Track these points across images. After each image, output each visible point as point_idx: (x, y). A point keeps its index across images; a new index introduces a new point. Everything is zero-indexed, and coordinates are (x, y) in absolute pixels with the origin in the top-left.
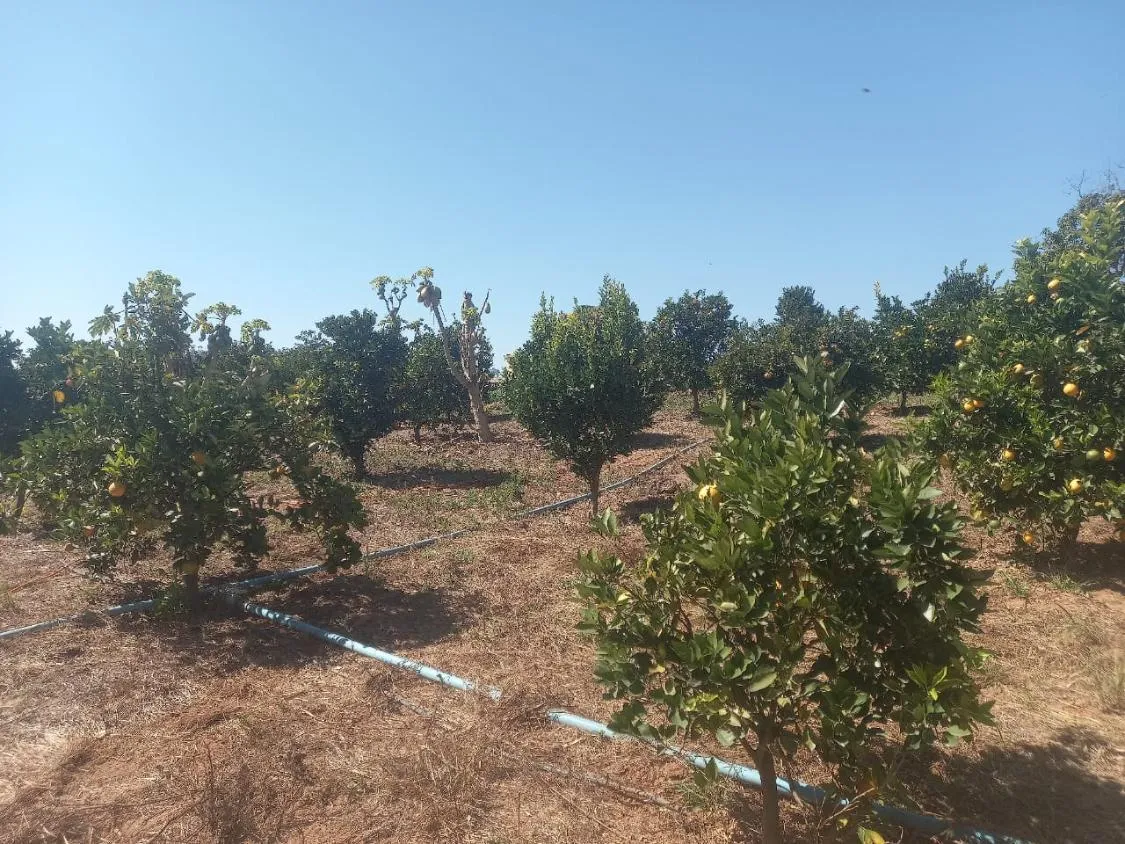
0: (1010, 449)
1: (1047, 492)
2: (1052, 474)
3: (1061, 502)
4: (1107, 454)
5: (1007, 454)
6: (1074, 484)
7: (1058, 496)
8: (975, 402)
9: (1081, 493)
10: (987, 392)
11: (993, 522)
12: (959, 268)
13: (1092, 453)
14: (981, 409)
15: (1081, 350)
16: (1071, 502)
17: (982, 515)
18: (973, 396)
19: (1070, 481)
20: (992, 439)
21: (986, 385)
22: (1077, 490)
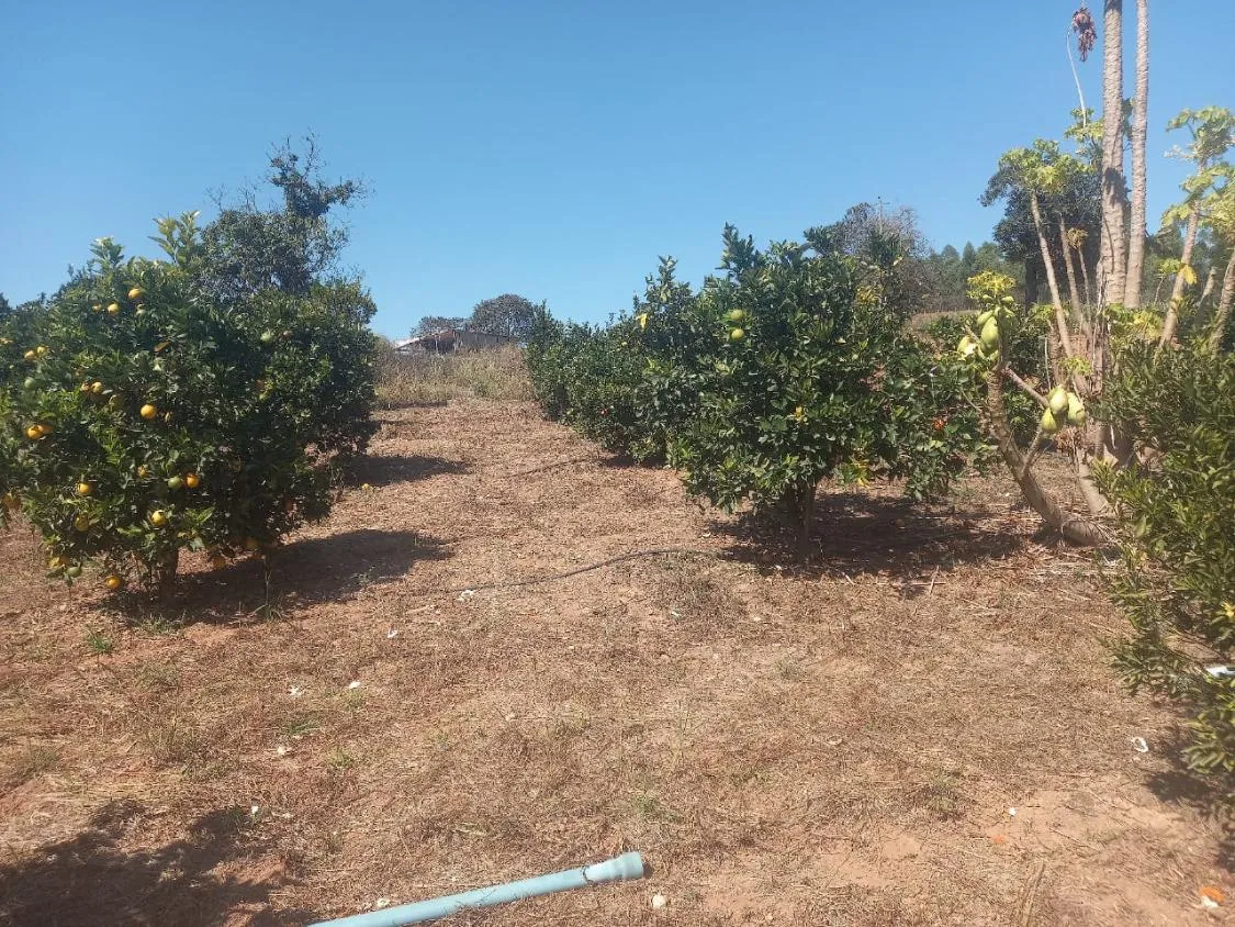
0: (86, 482)
1: (126, 528)
2: (134, 507)
3: (141, 538)
4: (190, 480)
5: (83, 487)
6: (156, 516)
7: (139, 530)
8: (40, 428)
9: (164, 524)
10: (53, 415)
11: (72, 569)
12: (87, 268)
13: (173, 481)
14: (48, 436)
15: (157, 368)
16: (152, 536)
17: (60, 562)
18: (37, 421)
19: (153, 512)
20: (65, 471)
21: (53, 406)
22: (160, 521)
